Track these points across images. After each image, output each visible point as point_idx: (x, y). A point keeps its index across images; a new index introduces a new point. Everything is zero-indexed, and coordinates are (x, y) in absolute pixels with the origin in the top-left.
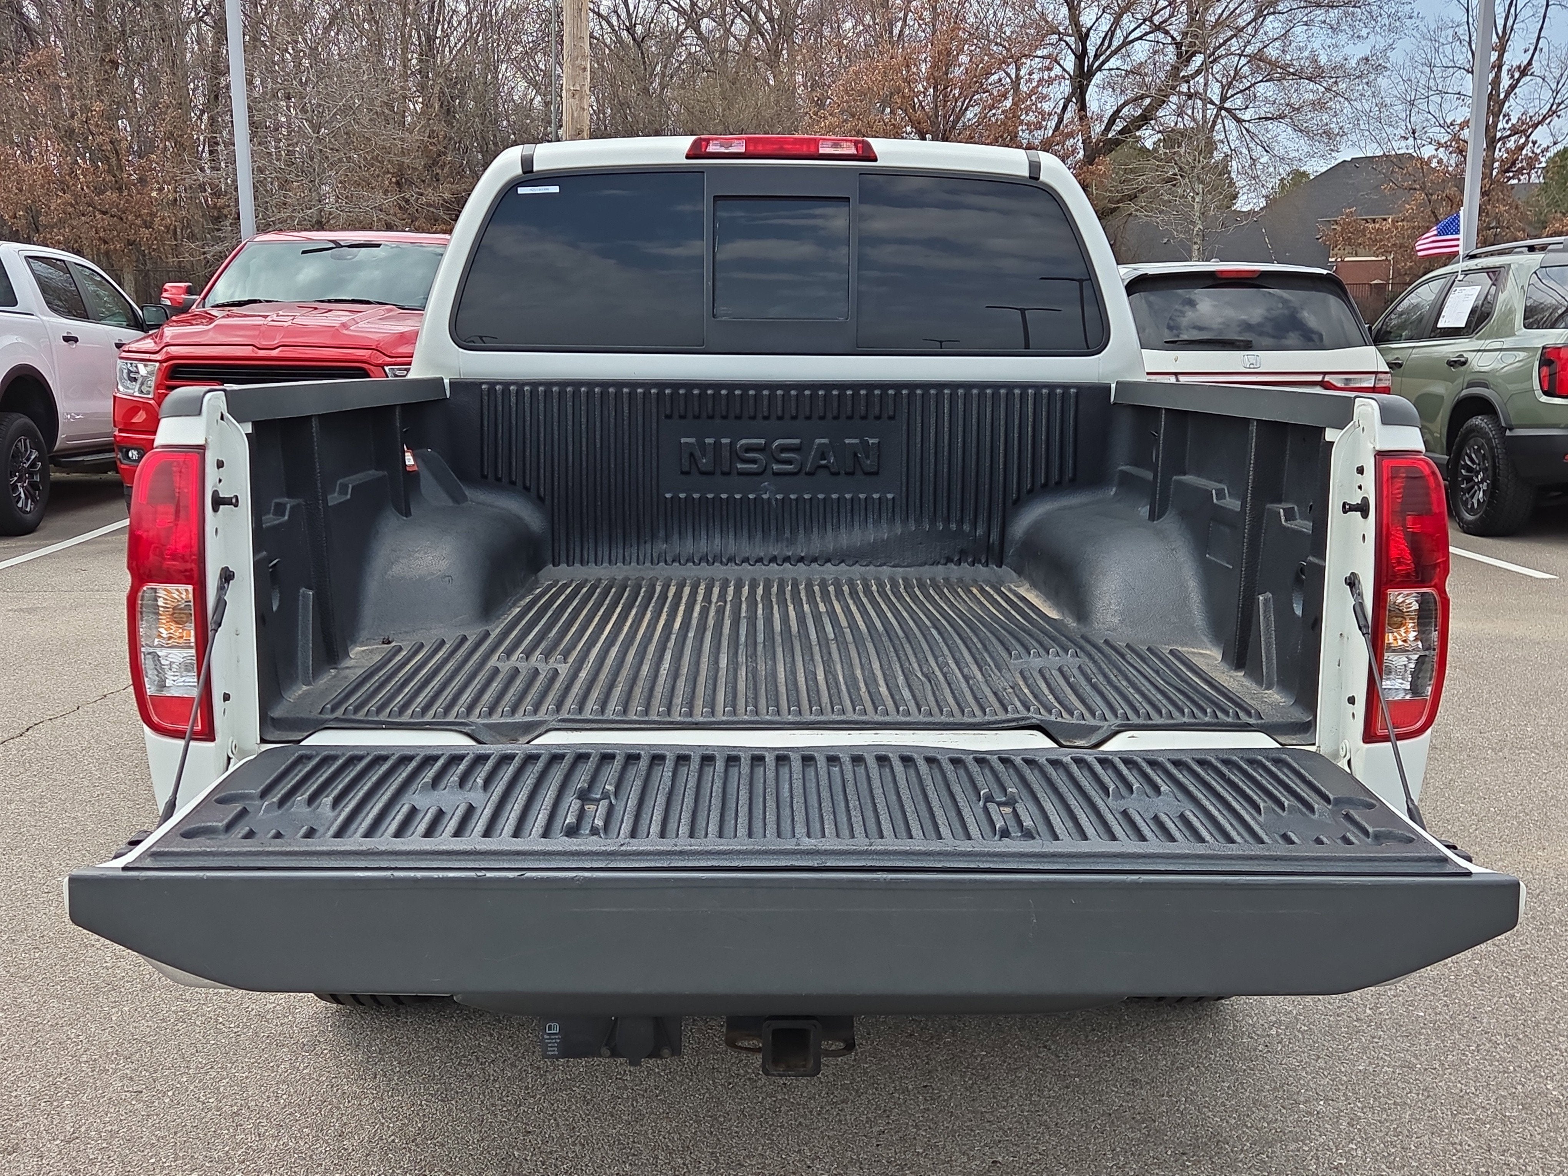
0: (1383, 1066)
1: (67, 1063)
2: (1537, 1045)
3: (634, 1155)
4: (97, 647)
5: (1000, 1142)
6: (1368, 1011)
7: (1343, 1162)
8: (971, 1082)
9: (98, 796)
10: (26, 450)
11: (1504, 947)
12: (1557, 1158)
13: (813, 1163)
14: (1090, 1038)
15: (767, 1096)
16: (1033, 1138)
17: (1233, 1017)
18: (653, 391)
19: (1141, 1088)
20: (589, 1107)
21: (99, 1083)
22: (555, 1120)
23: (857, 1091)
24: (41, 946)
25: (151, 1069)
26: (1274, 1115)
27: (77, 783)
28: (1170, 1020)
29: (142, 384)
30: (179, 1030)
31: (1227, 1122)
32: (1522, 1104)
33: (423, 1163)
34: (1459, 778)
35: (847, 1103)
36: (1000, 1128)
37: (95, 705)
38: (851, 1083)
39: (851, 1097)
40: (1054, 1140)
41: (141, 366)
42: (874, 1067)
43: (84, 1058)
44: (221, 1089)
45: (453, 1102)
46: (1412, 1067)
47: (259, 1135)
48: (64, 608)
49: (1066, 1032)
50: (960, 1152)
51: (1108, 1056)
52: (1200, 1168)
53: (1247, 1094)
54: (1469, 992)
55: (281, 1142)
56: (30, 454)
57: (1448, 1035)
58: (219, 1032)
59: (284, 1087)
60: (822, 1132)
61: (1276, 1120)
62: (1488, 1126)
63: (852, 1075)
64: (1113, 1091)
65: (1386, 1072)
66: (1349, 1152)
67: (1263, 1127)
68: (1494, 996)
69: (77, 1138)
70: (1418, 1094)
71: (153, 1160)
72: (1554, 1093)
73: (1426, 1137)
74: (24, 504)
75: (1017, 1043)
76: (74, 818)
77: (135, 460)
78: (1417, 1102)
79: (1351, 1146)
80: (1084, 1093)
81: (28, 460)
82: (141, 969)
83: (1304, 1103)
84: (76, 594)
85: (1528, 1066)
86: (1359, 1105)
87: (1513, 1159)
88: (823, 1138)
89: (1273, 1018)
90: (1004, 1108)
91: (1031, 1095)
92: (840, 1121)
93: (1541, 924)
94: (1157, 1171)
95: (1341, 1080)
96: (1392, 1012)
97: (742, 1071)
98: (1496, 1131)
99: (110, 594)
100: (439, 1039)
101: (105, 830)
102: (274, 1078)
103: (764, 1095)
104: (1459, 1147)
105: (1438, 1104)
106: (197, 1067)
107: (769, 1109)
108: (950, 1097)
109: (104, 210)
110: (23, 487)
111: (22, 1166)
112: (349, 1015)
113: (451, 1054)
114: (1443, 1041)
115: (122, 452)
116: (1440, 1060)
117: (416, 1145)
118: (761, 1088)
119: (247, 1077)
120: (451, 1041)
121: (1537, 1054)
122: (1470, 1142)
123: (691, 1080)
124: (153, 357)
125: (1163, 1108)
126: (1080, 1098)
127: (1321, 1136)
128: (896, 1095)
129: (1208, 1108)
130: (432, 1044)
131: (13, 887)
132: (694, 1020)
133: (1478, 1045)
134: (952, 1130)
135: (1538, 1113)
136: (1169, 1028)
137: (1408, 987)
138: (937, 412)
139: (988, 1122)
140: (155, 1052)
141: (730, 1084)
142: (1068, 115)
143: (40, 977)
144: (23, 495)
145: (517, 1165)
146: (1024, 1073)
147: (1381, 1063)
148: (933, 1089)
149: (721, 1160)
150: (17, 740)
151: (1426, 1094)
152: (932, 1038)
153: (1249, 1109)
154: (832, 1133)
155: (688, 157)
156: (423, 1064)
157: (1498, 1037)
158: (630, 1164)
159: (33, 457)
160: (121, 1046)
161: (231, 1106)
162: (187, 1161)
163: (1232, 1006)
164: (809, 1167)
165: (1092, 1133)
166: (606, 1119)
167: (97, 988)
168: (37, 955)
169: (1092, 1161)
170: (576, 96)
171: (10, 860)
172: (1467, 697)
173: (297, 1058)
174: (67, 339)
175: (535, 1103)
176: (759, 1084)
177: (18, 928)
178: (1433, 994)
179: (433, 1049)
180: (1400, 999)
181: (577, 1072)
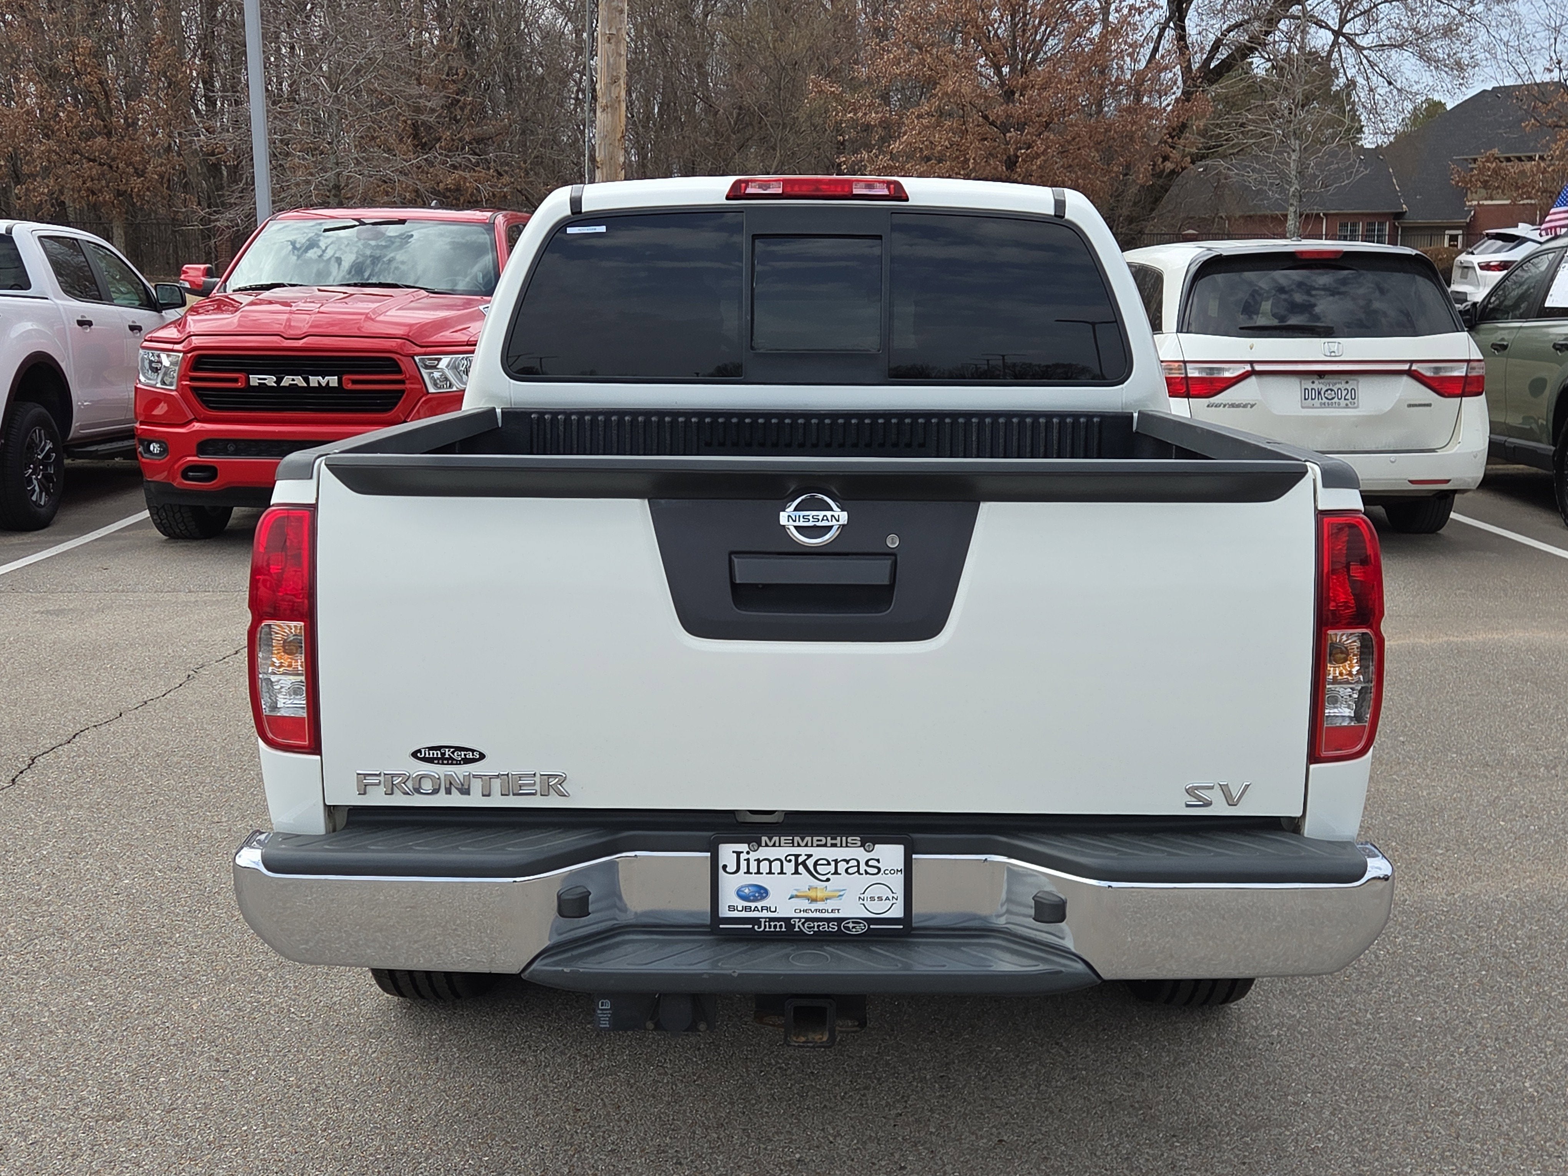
0: (1373, 1064)
1: (158, 1046)
2: (1524, 1049)
3: (673, 1130)
4: (130, 652)
5: (1006, 1124)
6: (1369, 1016)
7: (1320, 1145)
8: (984, 1073)
9: (152, 802)
10: (41, 441)
11: (1513, 960)
12: (1519, 1145)
13: (835, 1139)
14: (1100, 1036)
15: (796, 1082)
16: (1038, 1122)
17: (1239, 1019)
18: (693, 420)
19: (1143, 1080)
20: (633, 1090)
21: (188, 1063)
22: (602, 1100)
23: (879, 1080)
24: (118, 943)
25: (235, 1052)
26: (1263, 1105)
27: (131, 789)
28: (1179, 1022)
29: (165, 374)
30: (255, 1018)
31: (1218, 1110)
32: (1497, 1099)
33: (485, 1134)
34: (1505, 796)
35: (869, 1090)
36: (1008, 1112)
37: (137, 712)
38: (874, 1073)
39: (872, 1085)
40: (1056, 1124)
41: (163, 356)
42: (895, 1059)
43: (173, 1042)
44: (300, 1070)
45: (510, 1084)
46: (1400, 1065)
47: (337, 1108)
48: (92, 609)
49: (1078, 1031)
50: (969, 1132)
51: (1115, 1053)
52: (1187, 1148)
53: (1241, 1086)
54: (1470, 1000)
55: (357, 1114)
56: (45, 446)
57: (1441, 1038)
58: (293, 1020)
59: (356, 1068)
60: (845, 1114)
61: (1264, 1109)
62: (1461, 1117)
63: (875, 1066)
64: (1116, 1082)
65: (1375, 1069)
66: (1327, 1137)
67: (1251, 1115)
68: (1492, 1004)
69: (175, 1109)
70: (1401, 1089)
71: (245, 1128)
72: (1530, 1090)
73: (1402, 1126)
74: (40, 497)
75: (1031, 1040)
76: (132, 824)
77: (156, 454)
78: (1398, 1096)
79: (1330, 1132)
80: (1089, 1084)
81: (42, 451)
82: (214, 964)
83: (1293, 1095)
84: (102, 595)
85: (1511, 1066)
86: (1344, 1097)
87: (1478, 1146)
88: (845, 1119)
89: (1277, 1021)
90: (1014, 1095)
91: (1040, 1085)
92: (862, 1105)
93: (1555, 938)
94: (1147, 1150)
95: (1331, 1075)
96: (1391, 1017)
97: (773, 1061)
98: (1467, 1122)
99: (135, 595)
100: (494, 1030)
101: (163, 836)
102: (346, 1060)
103: (793, 1082)
104: (1430, 1135)
105: (1418, 1097)
106: (276, 1050)
107: (798, 1093)
108: (965, 1086)
109: (92, 157)
110: (37, 479)
111: (130, 1131)
112: (409, 1008)
113: (506, 1043)
114: (1434, 1044)
115: (143, 445)
116: (1428, 1060)
117: (478, 1119)
118: (790, 1076)
119: (322, 1060)
120: (505, 1032)
121: (1522, 1056)
122: (1441, 1131)
123: (726, 1068)
124: (177, 347)
125: (1161, 1098)
126: (1084, 1088)
127: (1303, 1123)
128: (915, 1084)
129: (1202, 1098)
130: (487, 1034)
131: (84, 889)
132: (730, 1016)
133: (1468, 1047)
134: (964, 1113)
135: (1510, 1107)
136: (1176, 1029)
137: (1412, 995)
138: (965, 440)
139: (997, 1107)
140: (236, 1037)
141: (762, 1072)
142: (1165, 44)
143: (121, 971)
144: (37, 488)
145: (569, 1137)
146: (1034, 1066)
147: (1372, 1061)
148: (950, 1079)
149: (752, 1135)
150: (66, 746)
151: (1409, 1089)
152: (952, 1035)
153: (1241, 1099)
154: (853, 1115)
155: (728, 198)
156: (480, 1052)
157: (1489, 1040)
158: (670, 1138)
159: (47, 448)
160: (204, 1031)
161: (310, 1084)
162: (275, 1128)
163: (1239, 1009)
164: (831, 1142)
165: (1092, 1118)
166: (648, 1101)
167: (175, 980)
168: (116, 951)
169: (1089, 1141)
170: (612, 41)
171: (76, 863)
172: (1532, 713)
173: (365, 1044)
174: (81, 323)
175: (583, 1086)
176: (789, 1072)
177: (94, 926)
178: (1434, 1002)
179: (488, 1038)
180: (1402, 1005)
181: (621, 1060)
